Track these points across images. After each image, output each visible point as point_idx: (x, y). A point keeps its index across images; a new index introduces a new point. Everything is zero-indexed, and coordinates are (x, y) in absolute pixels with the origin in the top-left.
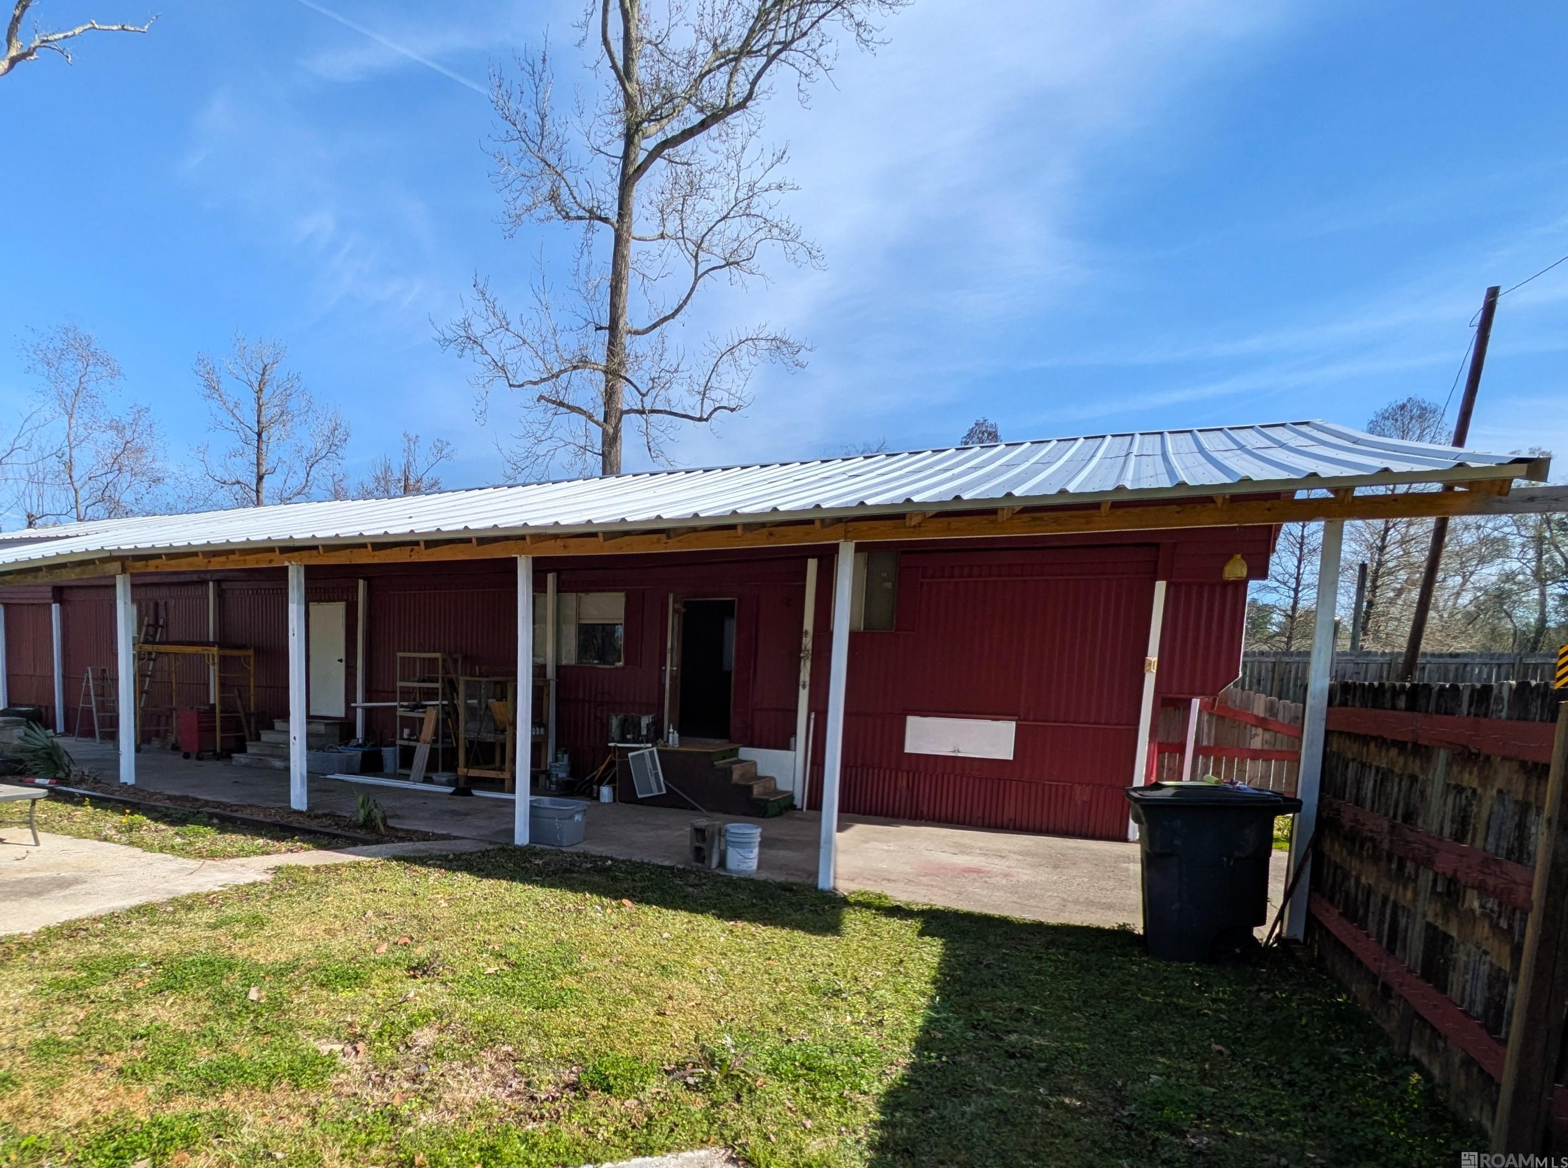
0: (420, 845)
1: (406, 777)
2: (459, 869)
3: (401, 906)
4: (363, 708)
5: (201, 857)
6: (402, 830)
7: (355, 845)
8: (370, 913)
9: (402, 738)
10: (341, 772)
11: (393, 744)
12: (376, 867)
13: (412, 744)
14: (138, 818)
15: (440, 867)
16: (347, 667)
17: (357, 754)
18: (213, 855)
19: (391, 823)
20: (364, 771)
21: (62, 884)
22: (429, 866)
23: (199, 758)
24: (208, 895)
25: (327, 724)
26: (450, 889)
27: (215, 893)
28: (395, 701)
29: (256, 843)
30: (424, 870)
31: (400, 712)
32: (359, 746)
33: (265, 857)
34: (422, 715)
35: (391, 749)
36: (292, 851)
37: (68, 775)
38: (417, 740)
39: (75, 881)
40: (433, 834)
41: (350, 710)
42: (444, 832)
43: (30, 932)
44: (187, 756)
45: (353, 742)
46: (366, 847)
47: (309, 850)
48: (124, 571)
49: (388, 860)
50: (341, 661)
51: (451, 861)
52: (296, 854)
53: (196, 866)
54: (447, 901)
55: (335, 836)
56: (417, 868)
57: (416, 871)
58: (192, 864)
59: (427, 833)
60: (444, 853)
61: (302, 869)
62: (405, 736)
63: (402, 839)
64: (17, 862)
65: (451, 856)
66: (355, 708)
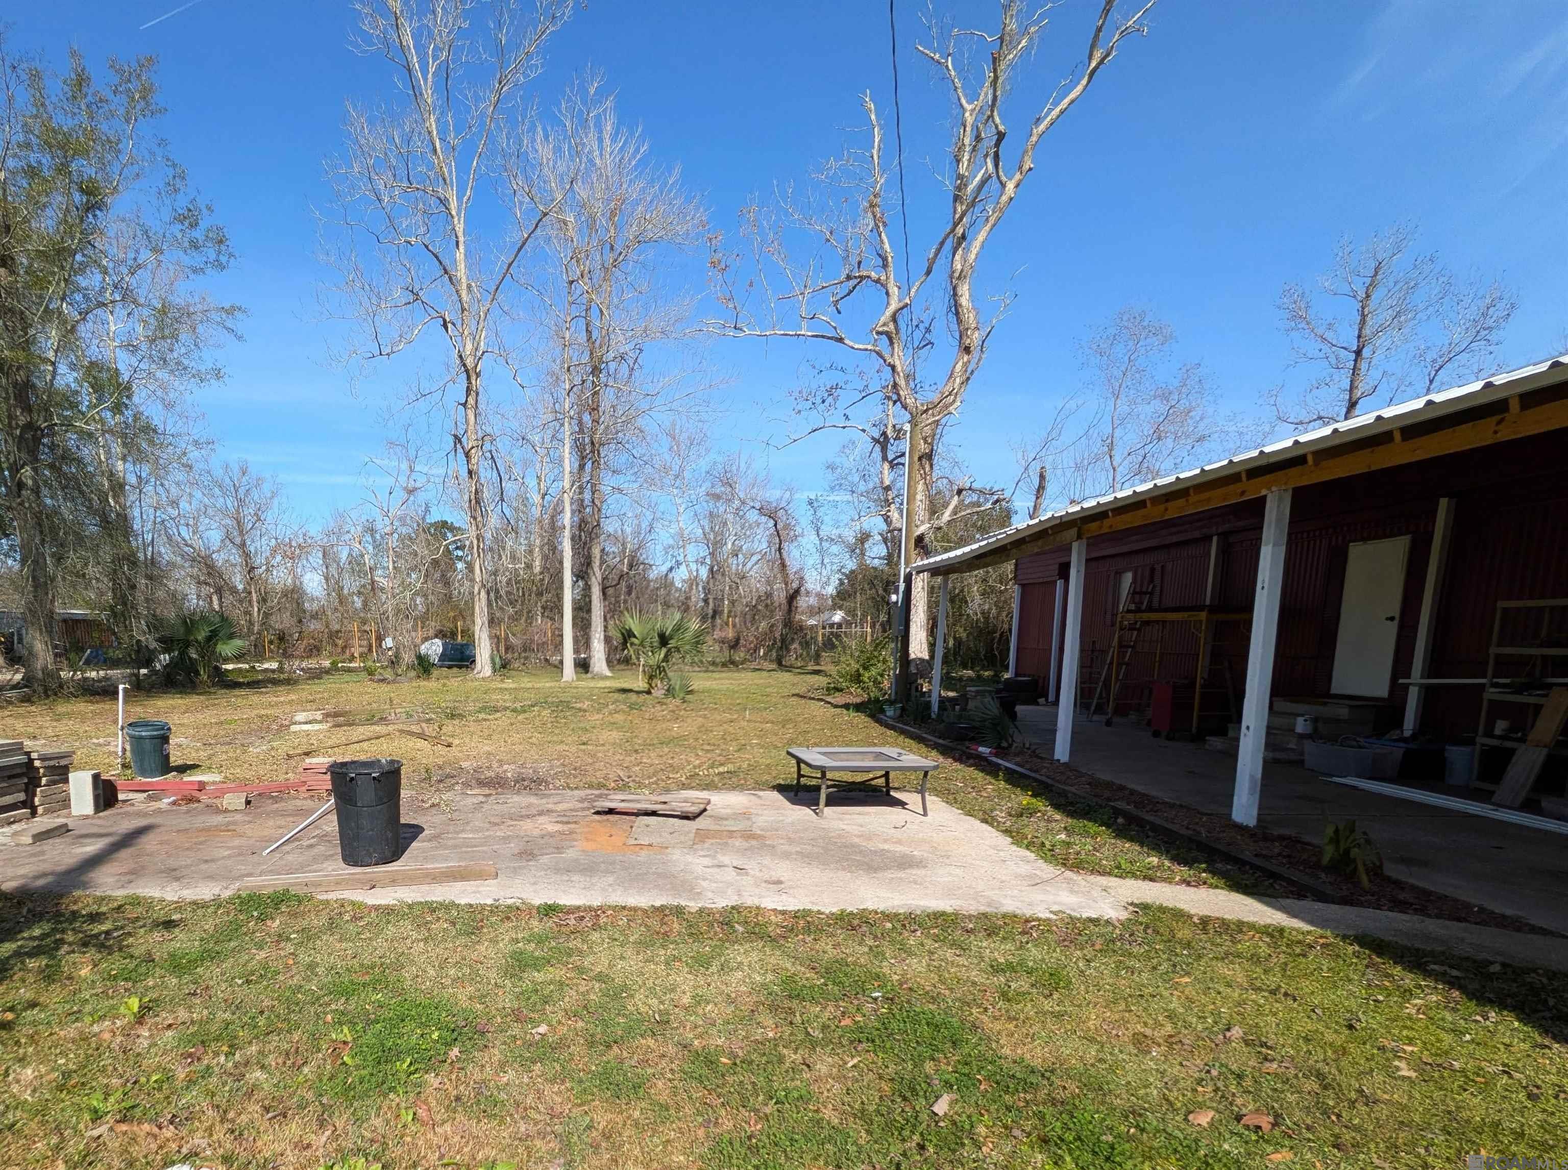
0: (1434, 927)
1: (1484, 796)
2: (1501, 1002)
3: (1307, 1040)
4: (1421, 686)
5: (1064, 865)
6: (1413, 888)
7: (1300, 896)
8: (1237, 1032)
9: (1489, 734)
10: (1359, 776)
11: (1471, 742)
12: (1311, 947)
13: (1509, 744)
14: (1040, 804)
15: (1453, 983)
16: (1401, 627)
17: (1398, 753)
18: (1078, 866)
19: (1392, 870)
20: (1403, 777)
21: (905, 863)
22: (1427, 974)
23: (1168, 738)
24: (1027, 921)
25: (1351, 707)
26: (1448, 1039)
27: (1039, 919)
28: (1484, 677)
29: (1151, 859)
30: (1409, 980)
31: (1492, 693)
32: (1405, 740)
33: (1148, 884)
34: (1541, 701)
35: (1466, 749)
36: (1188, 884)
37: (1010, 746)
38: (1523, 740)
39: (919, 863)
40: (1482, 909)
41: (1398, 691)
42: (1509, 912)
43: (827, 912)
44: (1156, 734)
45: (1395, 734)
46: (1318, 905)
47: (1217, 887)
48: (1079, 537)
49: (1344, 938)
50: (1392, 619)
51: (1490, 977)
52: (1193, 890)
53: (1046, 876)
54: (1419, 1065)
55: (1273, 875)
56: (1397, 971)
57: (1388, 976)
58: (1047, 870)
59: (1467, 906)
60: (1483, 956)
61: (1179, 915)
62: (1498, 731)
63: (1400, 906)
64: (893, 831)
65: (1495, 968)
66: (1406, 687)
